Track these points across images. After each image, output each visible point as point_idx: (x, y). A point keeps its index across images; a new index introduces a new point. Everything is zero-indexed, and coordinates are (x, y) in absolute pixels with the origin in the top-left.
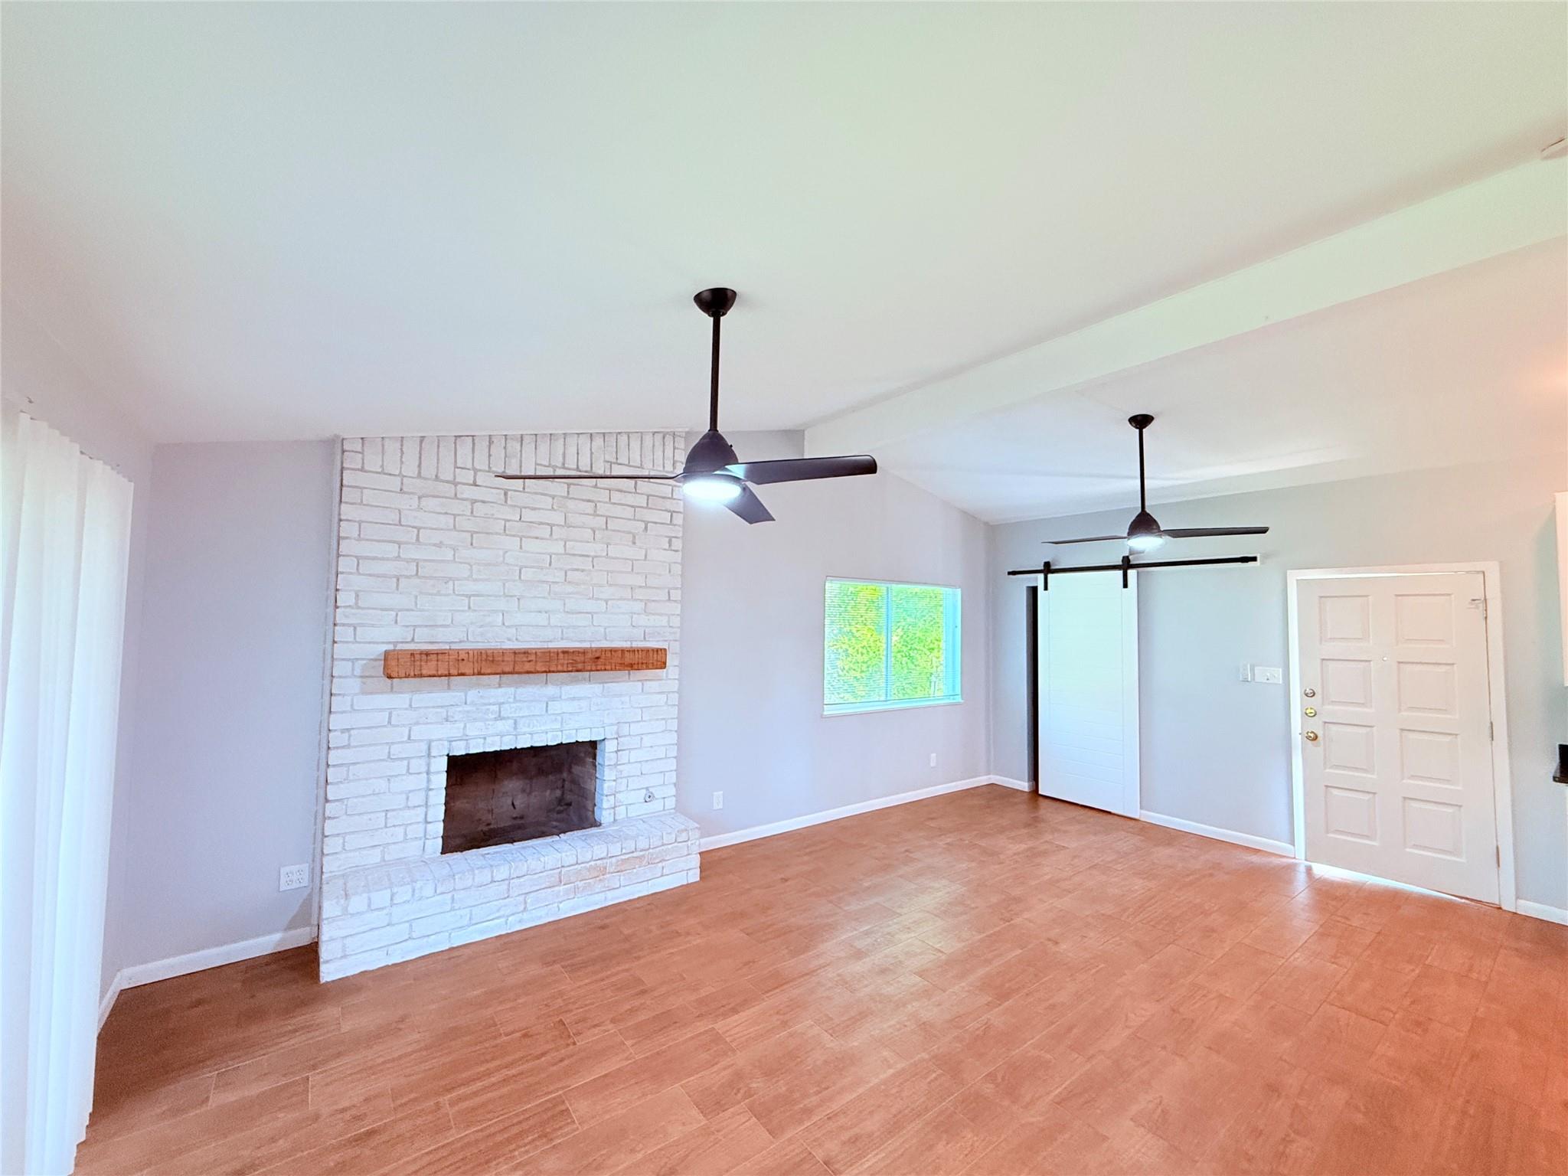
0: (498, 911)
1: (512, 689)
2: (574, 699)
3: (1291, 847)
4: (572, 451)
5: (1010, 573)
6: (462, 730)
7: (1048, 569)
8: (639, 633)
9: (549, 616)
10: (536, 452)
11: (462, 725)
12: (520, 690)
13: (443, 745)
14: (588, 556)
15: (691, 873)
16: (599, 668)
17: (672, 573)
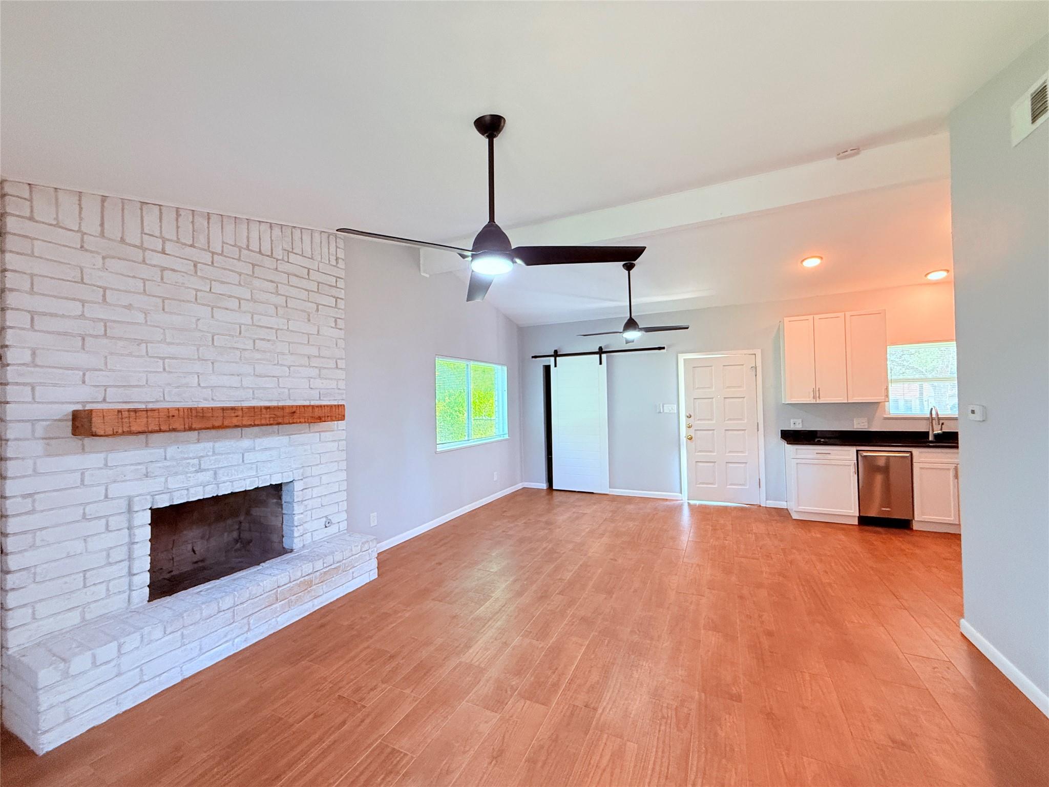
0: (225, 636)
1: (211, 444)
3: (680, 495)
4: (254, 235)
5: (533, 357)
6: (163, 484)
7: (556, 354)
8: (315, 394)
9: (241, 378)
10: (222, 232)
11: (163, 479)
12: (217, 445)
13: (146, 499)
14: (271, 328)
15: (372, 573)
16: (295, 421)
17: (338, 346)
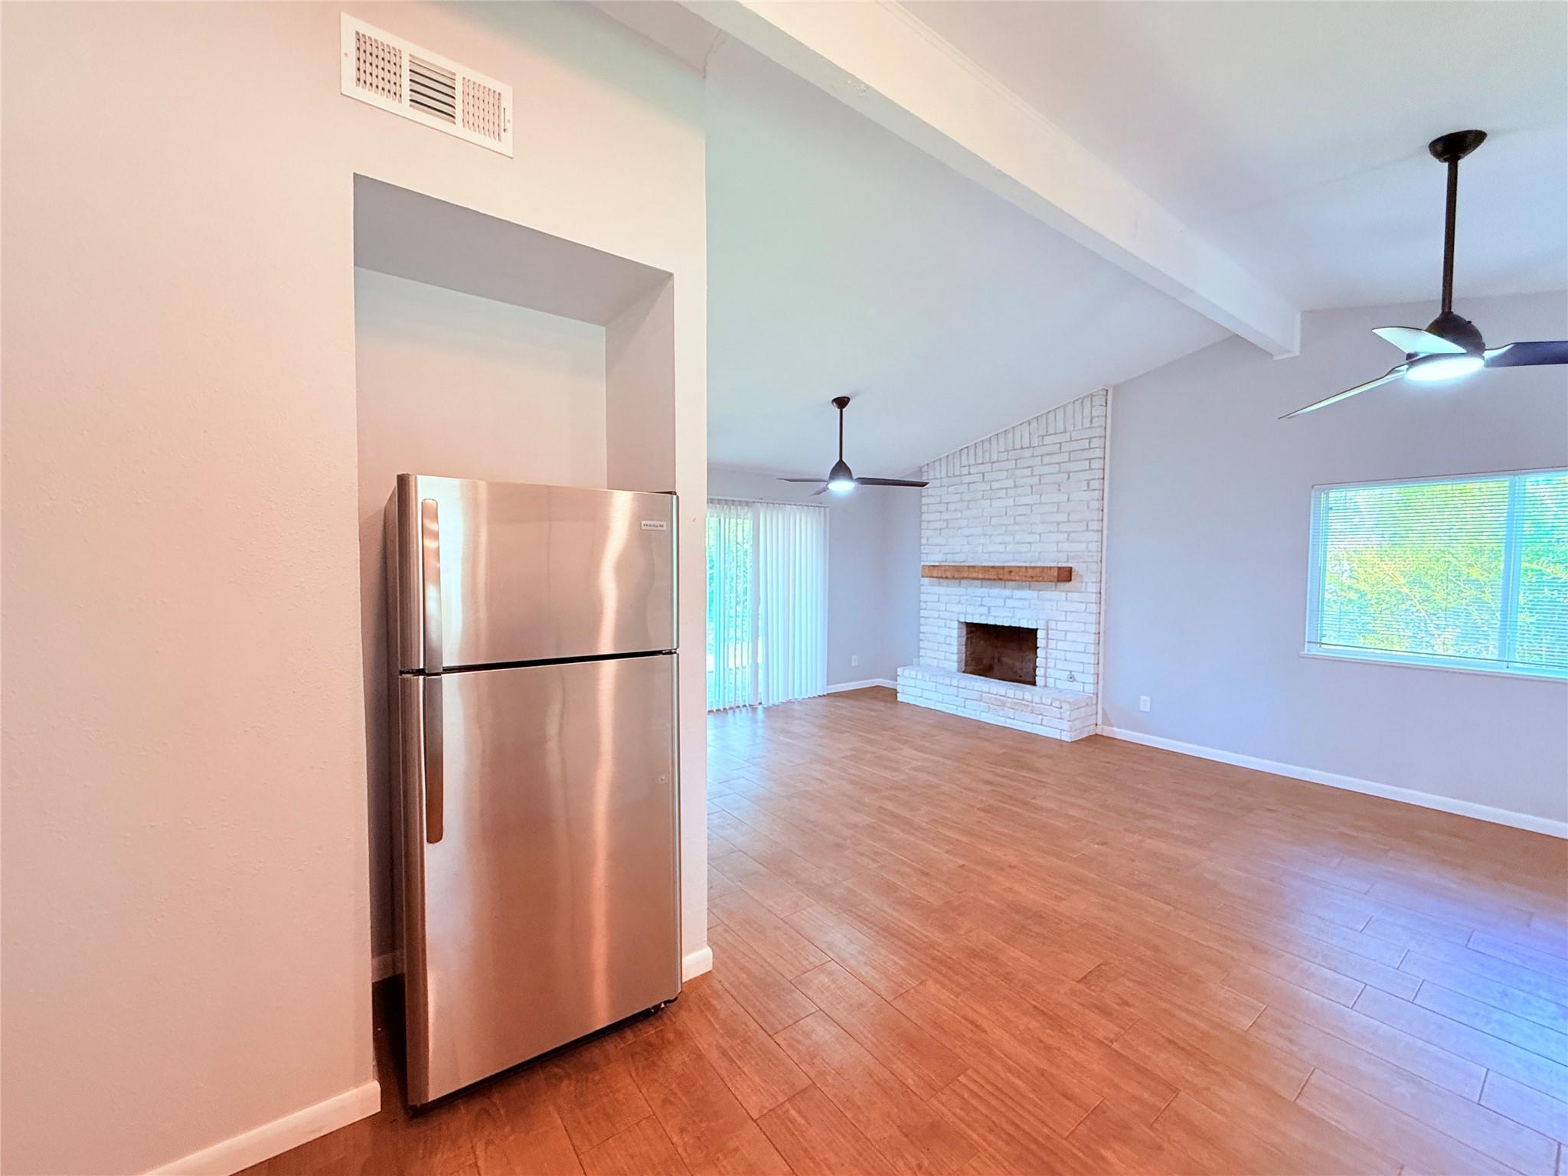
1: (987, 590)
2: (1021, 599)
4: (1018, 437)
6: (965, 609)
9: (1006, 546)
11: (965, 606)
12: (991, 591)
13: (956, 615)
14: (1028, 505)
16: (1013, 579)
